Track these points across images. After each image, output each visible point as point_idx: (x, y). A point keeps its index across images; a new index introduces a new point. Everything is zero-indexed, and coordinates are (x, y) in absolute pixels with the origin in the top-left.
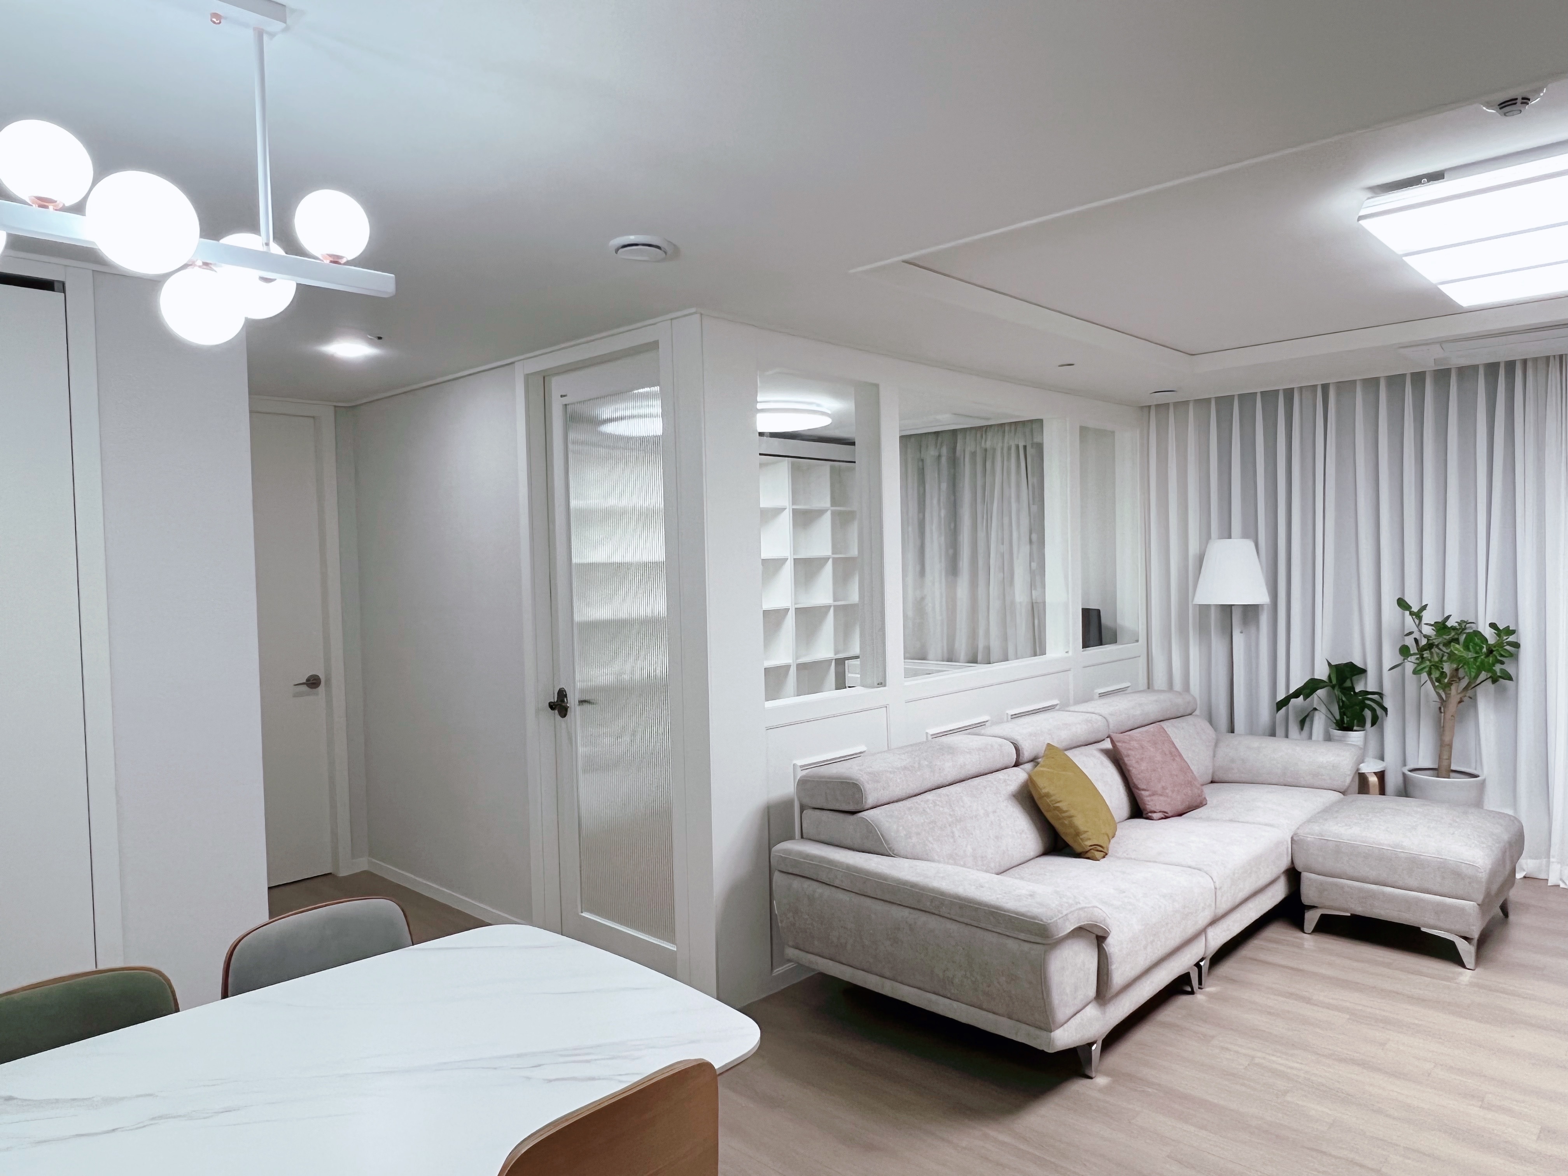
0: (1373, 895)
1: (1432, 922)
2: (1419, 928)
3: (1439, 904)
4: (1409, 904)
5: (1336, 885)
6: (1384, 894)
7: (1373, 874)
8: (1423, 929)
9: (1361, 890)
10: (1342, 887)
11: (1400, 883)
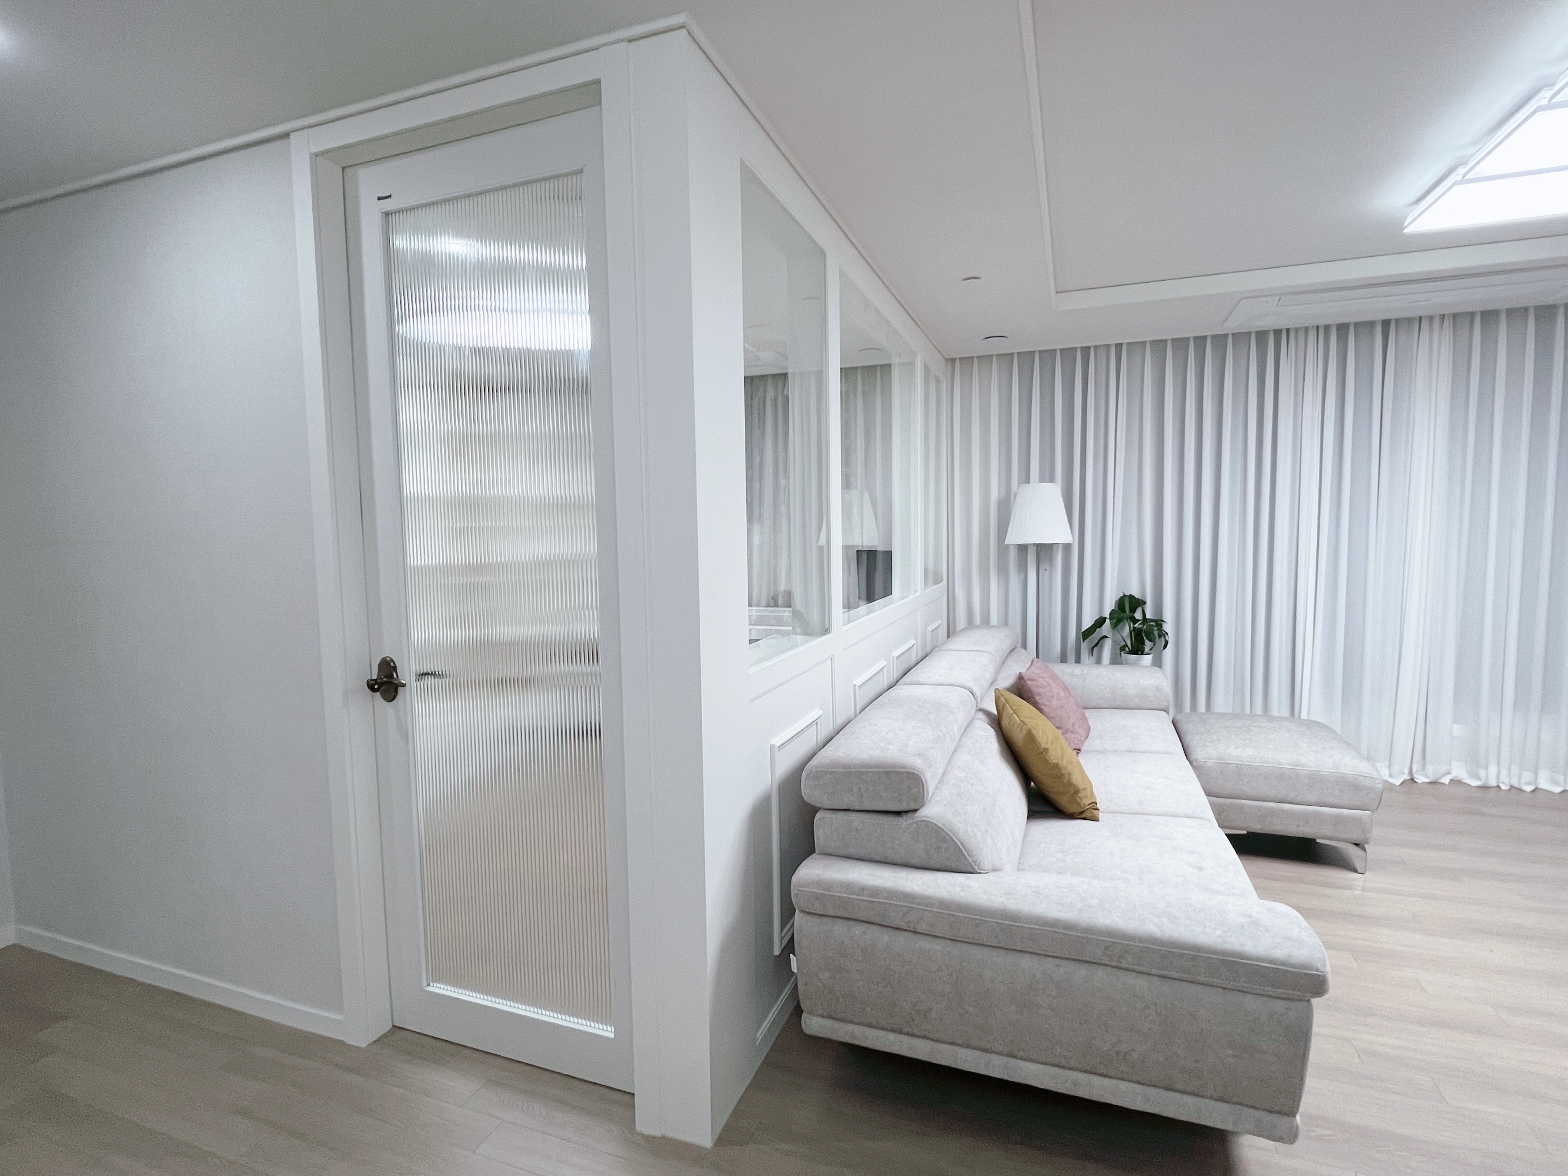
0: (1273, 813)
1: (1329, 833)
2: (1315, 840)
3: (1336, 817)
4: (1306, 818)
5: (1236, 805)
6: (1282, 811)
7: (1272, 793)
8: (1318, 841)
9: (1259, 809)
10: (1242, 807)
11: (1299, 799)
